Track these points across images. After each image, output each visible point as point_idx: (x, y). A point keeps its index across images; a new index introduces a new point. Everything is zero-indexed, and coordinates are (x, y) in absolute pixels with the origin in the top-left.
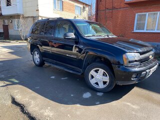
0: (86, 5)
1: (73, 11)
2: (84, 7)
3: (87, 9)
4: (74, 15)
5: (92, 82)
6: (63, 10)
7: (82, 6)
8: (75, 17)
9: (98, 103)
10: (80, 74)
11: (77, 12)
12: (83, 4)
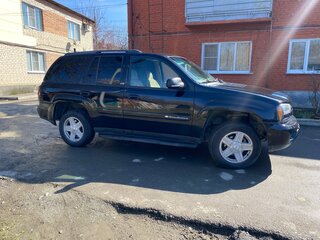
0: (88, 20)
1: (65, 33)
2: (84, 24)
3: (90, 28)
4: (67, 41)
5: (225, 154)
6: (43, 30)
7: (80, 23)
8: (69, 45)
9: (253, 183)
10: (194, 146)
11: (72, 34)
12: (82, 17)
